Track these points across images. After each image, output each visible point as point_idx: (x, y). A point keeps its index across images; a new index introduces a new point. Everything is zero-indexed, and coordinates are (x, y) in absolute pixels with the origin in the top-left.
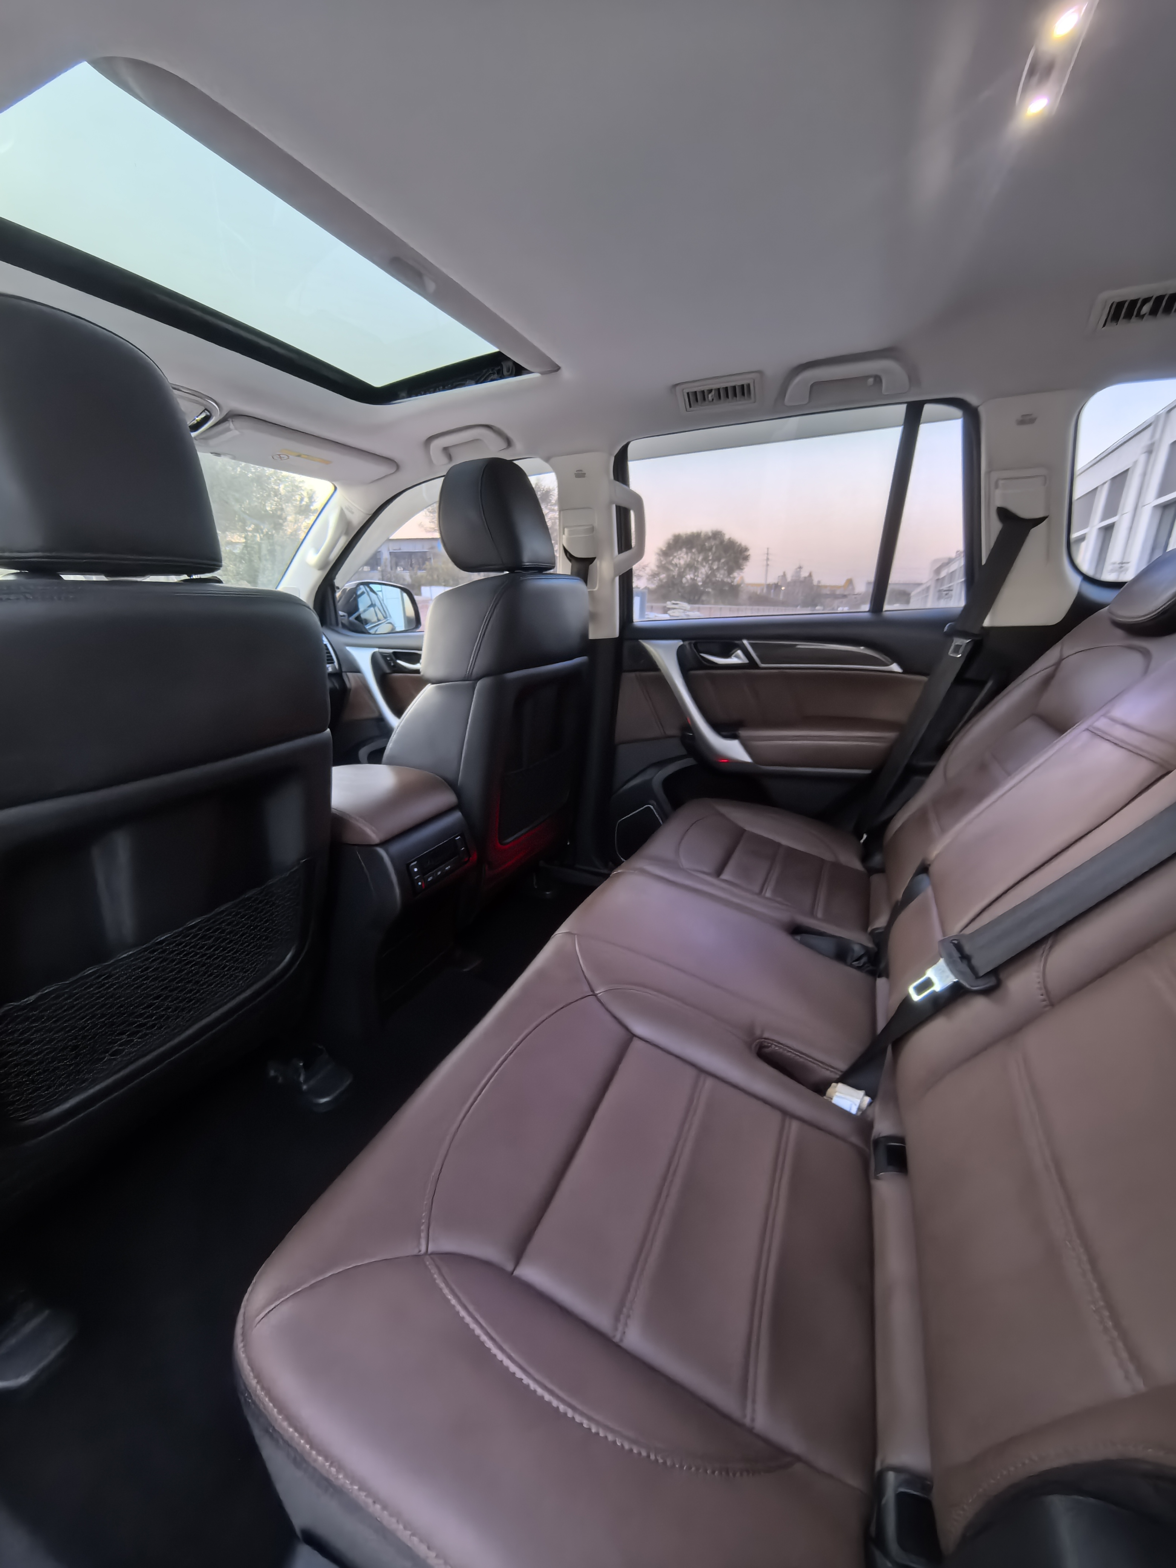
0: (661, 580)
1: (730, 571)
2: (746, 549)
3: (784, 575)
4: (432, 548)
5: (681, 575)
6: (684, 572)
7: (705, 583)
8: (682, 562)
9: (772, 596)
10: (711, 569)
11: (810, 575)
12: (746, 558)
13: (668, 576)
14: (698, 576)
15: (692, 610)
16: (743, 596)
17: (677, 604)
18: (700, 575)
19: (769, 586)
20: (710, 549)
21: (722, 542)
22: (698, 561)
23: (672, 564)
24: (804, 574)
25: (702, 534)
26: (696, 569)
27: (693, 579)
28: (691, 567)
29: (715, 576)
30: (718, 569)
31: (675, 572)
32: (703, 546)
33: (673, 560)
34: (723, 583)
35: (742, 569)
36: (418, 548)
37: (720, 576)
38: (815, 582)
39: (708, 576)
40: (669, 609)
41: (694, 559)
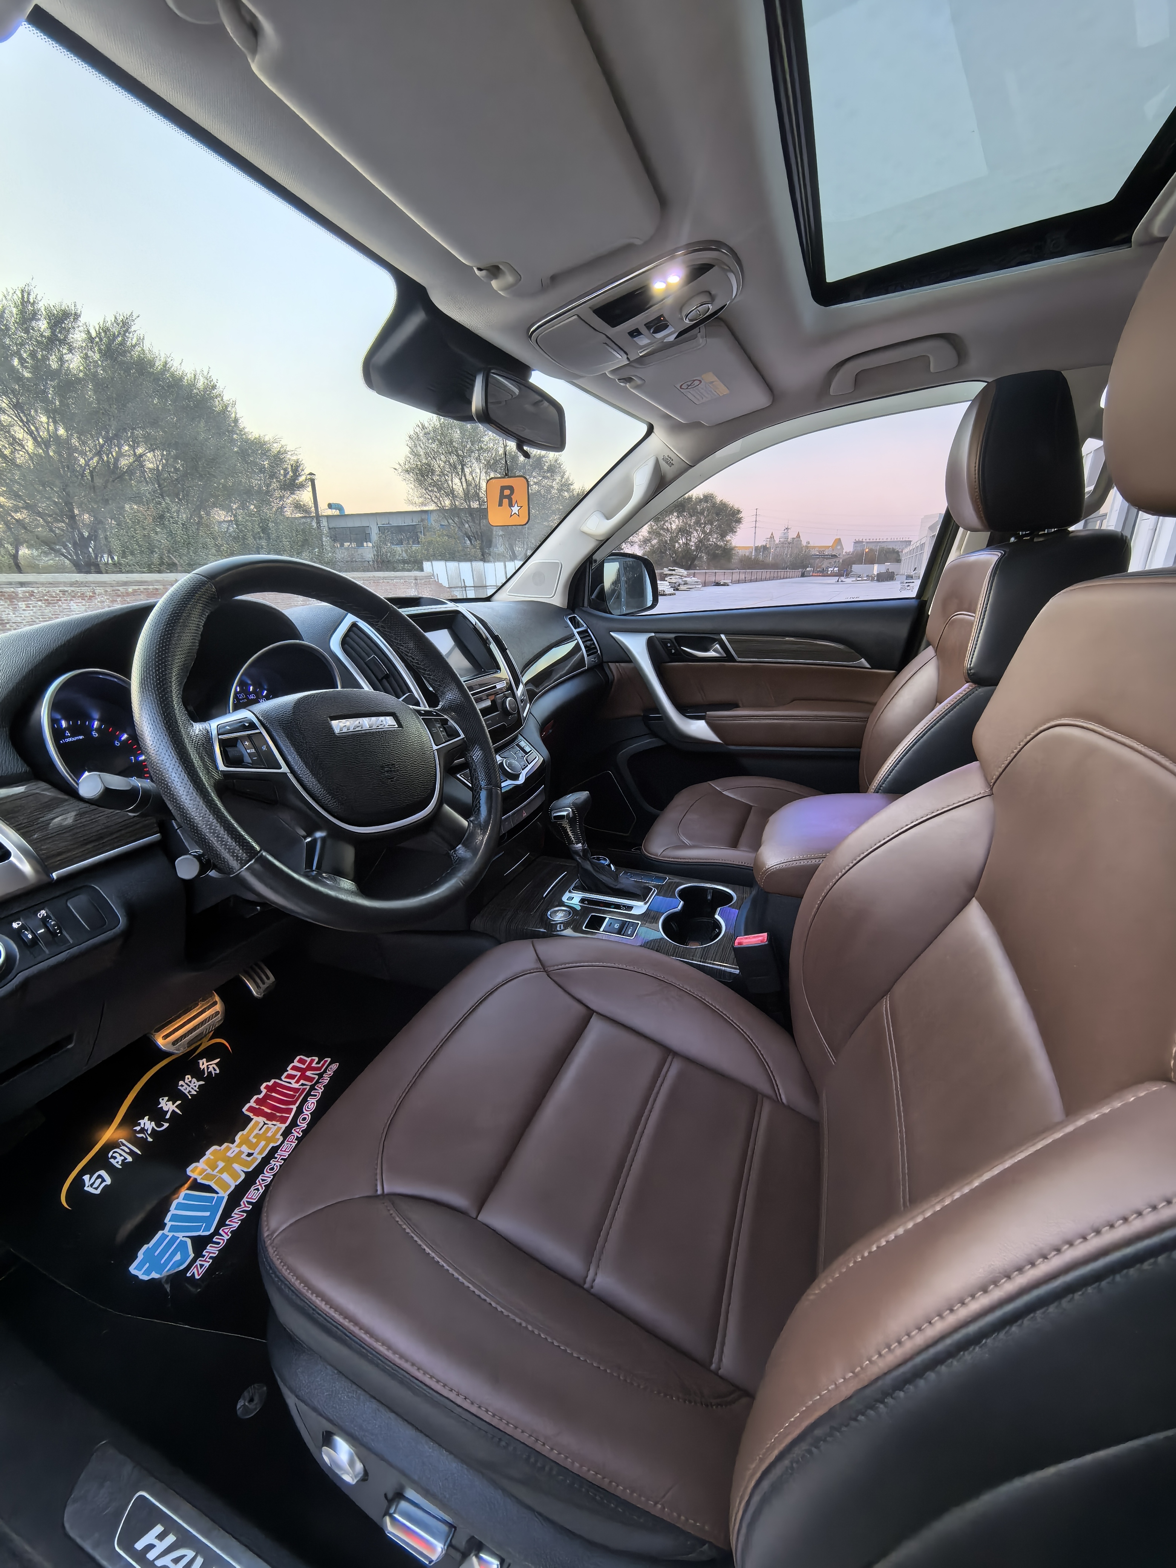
0: (653, 546)
1: (723, 535)
2: (739, 512)
3: (772, 537)
4: (422, 520)
5: (674, 540)
6: (676, 536)
7: (697, 547)
8: (674, 527)
9: (761, 557)
10: (704, 532)
11: (798, 536)
12: (739, 521)
13: (660, 541)
14: (690, 540)
15: (688, 576)
16: (735, 560)
17: (674, 570)
18: (693, 539)
19: (757, 548)
20: (702, 513)
21: (714, 505)
22: (690, 525)
23: (663, 529)
24: (792, 535)
25: (694, 497)
26: (689, 533)
27: (687, 544)
28: (684, 531)
29: (709, 540)
30: (710, 533)
31: (668, 537)
32: (694, 509)
33: (664, 524)
34: (717, 546)
35: (735, 532)
36: (408, 522)
37: (713, 539)
38: (804, 543)
39: (700, 541)
40: (666, 575)
41: (686, 523)
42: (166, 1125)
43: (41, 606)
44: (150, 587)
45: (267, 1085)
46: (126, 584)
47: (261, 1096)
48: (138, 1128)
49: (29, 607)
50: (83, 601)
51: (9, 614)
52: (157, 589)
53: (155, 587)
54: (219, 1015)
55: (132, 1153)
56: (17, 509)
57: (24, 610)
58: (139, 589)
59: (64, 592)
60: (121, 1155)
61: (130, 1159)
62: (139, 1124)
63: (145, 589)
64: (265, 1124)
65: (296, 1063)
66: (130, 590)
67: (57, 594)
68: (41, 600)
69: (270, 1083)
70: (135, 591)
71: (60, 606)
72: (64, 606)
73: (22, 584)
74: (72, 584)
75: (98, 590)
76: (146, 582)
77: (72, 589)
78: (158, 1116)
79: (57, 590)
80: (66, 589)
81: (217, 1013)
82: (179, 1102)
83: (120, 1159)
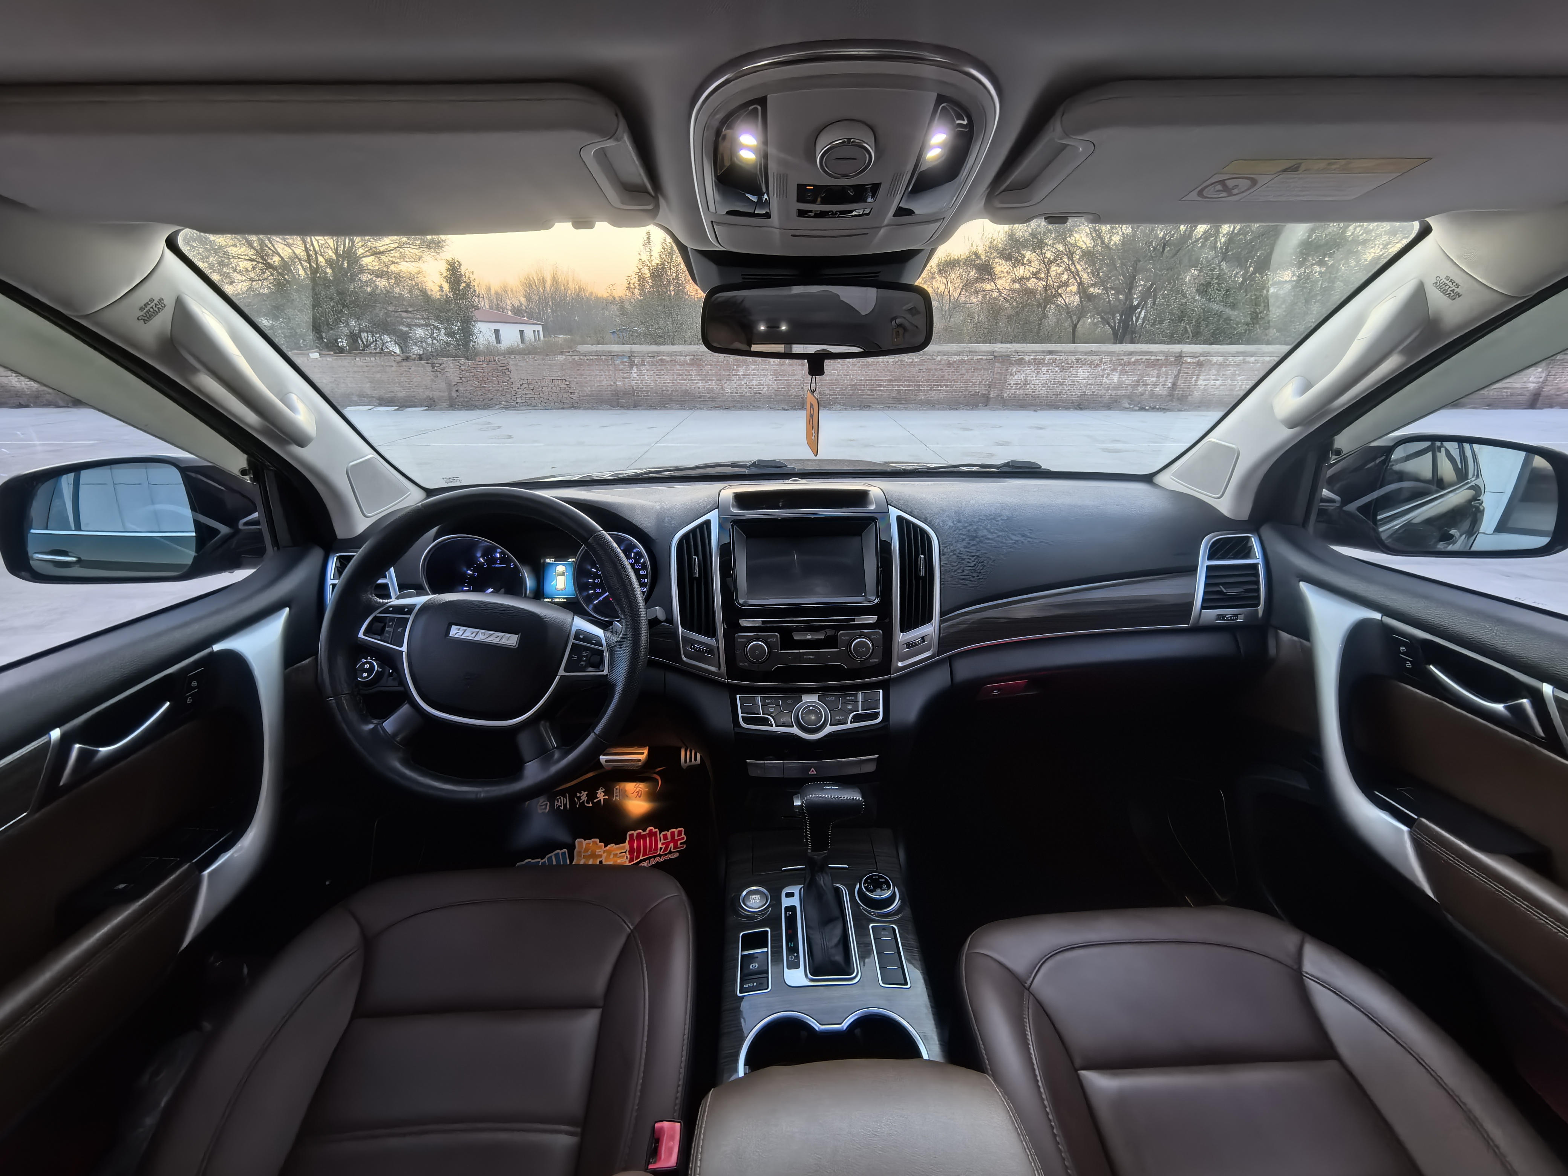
42: (591, 805)
43: (1056, 372)
44: (1153, 358)
45: (652, 830)
46: (1131, 354)
47: (643, 833)
48: (578, 795)
49: (1048, 372)
50: (1090, 368)
51: (1033, 377)
52: (1158, 360)
53: (1158, 357)
54: (640, 763)
55: (565, 805)
56: (1093, 285)
57: (1044, 374)
58: (1142, 359)
59: (1077, 360)
60: (561, 803)
61: (562, 808)
62: (581, 793)
63: (1146, 359)
64: (625, 852)
65: (676, 831)
66: (1133, 360)
67: (1072, 362)
68: (1059, 366)
69: (654, 830)
70: (1137, 360)
71: (1070, 372)
72: (1074, 372)
73: (1051, 353)
74: (1086, 353)
75: (1107, 359)
76: (1151, 352)
77: (1085, 357)
78: (592, 796)
79: (1073, 358)
80: (1081, 357)
81: (640, 760)
82: (607, 797)
83: (559, 804)
